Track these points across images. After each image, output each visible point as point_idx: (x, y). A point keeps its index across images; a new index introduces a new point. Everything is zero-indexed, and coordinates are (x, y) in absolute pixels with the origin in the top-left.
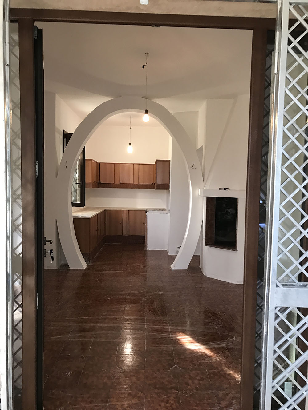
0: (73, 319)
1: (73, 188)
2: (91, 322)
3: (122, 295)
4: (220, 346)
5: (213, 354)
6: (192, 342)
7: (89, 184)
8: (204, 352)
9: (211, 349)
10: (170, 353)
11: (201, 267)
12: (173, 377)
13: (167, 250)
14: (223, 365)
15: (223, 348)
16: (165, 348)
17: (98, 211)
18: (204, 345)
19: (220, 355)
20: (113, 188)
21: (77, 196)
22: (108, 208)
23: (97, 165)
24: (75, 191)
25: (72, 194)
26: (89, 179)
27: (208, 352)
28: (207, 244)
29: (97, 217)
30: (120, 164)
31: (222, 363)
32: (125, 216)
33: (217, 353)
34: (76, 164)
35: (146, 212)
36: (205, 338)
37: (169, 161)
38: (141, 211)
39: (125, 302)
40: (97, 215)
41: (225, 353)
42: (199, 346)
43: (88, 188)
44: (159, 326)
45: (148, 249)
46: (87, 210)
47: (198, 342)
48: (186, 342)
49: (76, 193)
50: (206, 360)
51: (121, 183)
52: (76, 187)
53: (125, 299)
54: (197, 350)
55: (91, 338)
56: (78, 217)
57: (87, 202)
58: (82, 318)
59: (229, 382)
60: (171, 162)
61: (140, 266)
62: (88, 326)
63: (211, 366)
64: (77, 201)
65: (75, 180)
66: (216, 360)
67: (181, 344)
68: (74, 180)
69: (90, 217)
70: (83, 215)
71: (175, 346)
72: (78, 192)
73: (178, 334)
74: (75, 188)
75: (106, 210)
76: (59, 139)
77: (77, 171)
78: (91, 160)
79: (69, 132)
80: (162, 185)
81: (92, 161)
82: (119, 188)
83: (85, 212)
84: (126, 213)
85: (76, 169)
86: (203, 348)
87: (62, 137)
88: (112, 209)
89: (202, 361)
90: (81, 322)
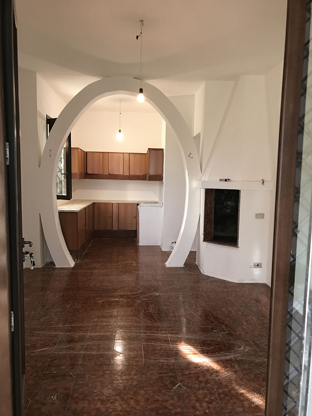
0: (59, 327)
1: (58, 179)
2: (80, 330)
3: (113, 297)
4: (228, 358)
5: (221, 368)
6: (195, 354)
7: (76, 174)
8: (210, 366)
9: (218, 362)
10: (172, 367)
11: (198, 263)
12: (178, 399)
13: (160, 246)
14: (234, 382)
15: (231, 360)
16: (166, 361)
17: (86, 205)
18: (209, 357)
19: (228, 370)
20: (102, 179)
21: (63, 188)
22: (96, 200)
23: (84, 154)
24: (61, 182)
25: (57, 186)
26: (75, 169)
27: (215, 366)
28: (205, 240)
29: (84, 211)
30: (109, 153)
31: (232, 380)
32: (115, 209)
33: (226, 367)
34: (62, 152)
35: (138, 205)
36: (210, 348)
37: (162, 150)
38: (132, 204)
39: (118, 305)
40: (85, 208)
41: (234, 367)
42: (203, 358)
43: (75, 180)
44: (157, 334)
45: (140, 244)
46: (73, 203)
47: (203, 353)
48: (189, 354)
49: (61, 185)
50: (214, 376)
51: (110, 174)
52: (62, 177)
53: (118, 302)
54: (202, 364)
55: (80, 350)
56: (64, 210)
57: (73, 194)
58: (70, 325)
59: (243, 404)
60: (165, 151)
61: (132, 263)
62: (77, 335)
63: (220, 384)
64: (63, 193)
65: (61, 171)
66: (224, 376)
67: (184, 356)
68: (58, 170)
69: (77, 211)
70: (69, 208)
71: (176, 359)
72: (64, 184)
73: (179, 344)
74: (61, 180)
75: (94, 203)
76: (42, 125)
77: (63, 160)
78: (77, 148)
79: (53, 117)
80: (155, 176)
81: (78, 150)
82: (109, 179)
83: (71, 205)
84: (116, 206)
85: (61, 158)
86: (208, 360)
87: (45, 122)
88: (101, 202)
89: (208, 377)
90: (70, 331)
